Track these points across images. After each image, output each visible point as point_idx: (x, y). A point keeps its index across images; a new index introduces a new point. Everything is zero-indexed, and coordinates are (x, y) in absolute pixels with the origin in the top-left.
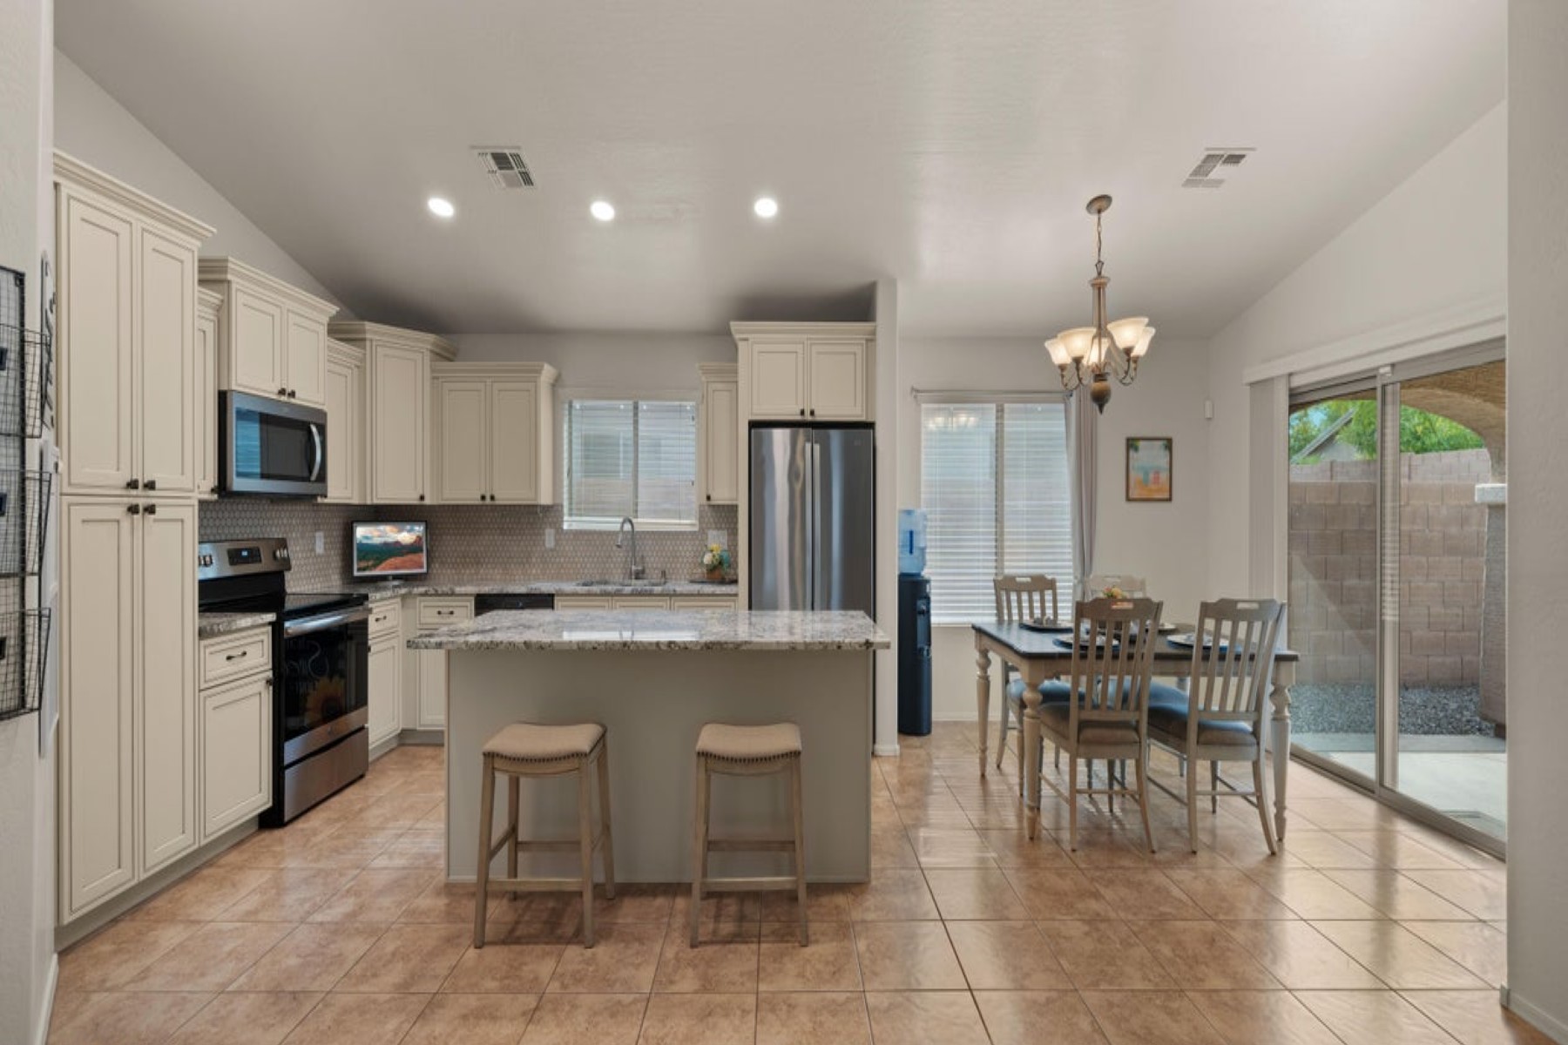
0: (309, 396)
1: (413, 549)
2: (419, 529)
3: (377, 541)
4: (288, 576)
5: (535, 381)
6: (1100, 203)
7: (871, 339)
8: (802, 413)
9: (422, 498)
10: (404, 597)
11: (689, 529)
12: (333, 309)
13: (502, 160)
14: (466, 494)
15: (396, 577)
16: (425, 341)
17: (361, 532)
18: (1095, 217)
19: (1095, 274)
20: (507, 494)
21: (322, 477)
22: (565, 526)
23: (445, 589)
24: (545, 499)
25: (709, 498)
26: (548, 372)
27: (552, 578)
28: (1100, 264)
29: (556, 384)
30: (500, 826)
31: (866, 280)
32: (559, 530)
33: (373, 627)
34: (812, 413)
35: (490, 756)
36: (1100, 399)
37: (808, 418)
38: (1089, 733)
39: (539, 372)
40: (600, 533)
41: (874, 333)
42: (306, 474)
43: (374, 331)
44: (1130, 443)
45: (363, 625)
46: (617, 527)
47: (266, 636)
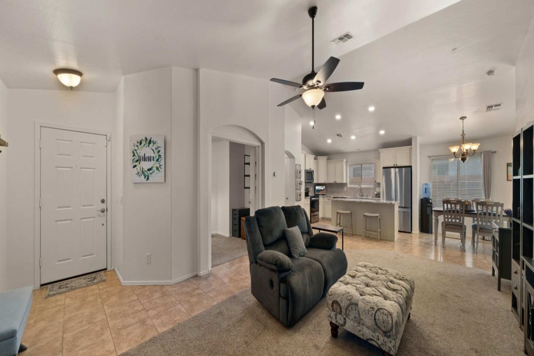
0: (312, 169)
1: (324, 190)
2: (324, 187)
3: (319, 189)
4: (309, 193)
5: (343, 162)
6: (463, 118)
7: (411, 149)
8: (394, 165)
9: (325, 182)
10: (323, 197)
11: (372, 187)
12: (314, 156)
13: (338, 135)
14: (331, 181)
15: (321, 194)
16: (325, 157)
17: (317, 188)
18: (462, 120)
19: (462, 133)
20: (339, 181)
21: (313, 180)
22: (348, 187)
23: (329, 196)
24: (345, 182)
25: (375, 181)
26: (345, 160)
27: (346, 196)
28: (463, 131)
29: (346, 162)
30: (338, 223)
31: (409, 137)
32: (347, 187)
33: (320, 201)
34: (397, 165)
35: (337, 213)
36: (463, 160)
37: (396, 166)
38: (448, 226)
39: (344, 160)
40: (355, 188)
41: (411, 148)
42: (311, 179)
43: (319, 157)
44: (508, 165)
45: (318, 200)
46: (357, 187)
47: (309, 199)
